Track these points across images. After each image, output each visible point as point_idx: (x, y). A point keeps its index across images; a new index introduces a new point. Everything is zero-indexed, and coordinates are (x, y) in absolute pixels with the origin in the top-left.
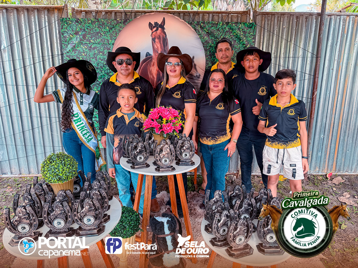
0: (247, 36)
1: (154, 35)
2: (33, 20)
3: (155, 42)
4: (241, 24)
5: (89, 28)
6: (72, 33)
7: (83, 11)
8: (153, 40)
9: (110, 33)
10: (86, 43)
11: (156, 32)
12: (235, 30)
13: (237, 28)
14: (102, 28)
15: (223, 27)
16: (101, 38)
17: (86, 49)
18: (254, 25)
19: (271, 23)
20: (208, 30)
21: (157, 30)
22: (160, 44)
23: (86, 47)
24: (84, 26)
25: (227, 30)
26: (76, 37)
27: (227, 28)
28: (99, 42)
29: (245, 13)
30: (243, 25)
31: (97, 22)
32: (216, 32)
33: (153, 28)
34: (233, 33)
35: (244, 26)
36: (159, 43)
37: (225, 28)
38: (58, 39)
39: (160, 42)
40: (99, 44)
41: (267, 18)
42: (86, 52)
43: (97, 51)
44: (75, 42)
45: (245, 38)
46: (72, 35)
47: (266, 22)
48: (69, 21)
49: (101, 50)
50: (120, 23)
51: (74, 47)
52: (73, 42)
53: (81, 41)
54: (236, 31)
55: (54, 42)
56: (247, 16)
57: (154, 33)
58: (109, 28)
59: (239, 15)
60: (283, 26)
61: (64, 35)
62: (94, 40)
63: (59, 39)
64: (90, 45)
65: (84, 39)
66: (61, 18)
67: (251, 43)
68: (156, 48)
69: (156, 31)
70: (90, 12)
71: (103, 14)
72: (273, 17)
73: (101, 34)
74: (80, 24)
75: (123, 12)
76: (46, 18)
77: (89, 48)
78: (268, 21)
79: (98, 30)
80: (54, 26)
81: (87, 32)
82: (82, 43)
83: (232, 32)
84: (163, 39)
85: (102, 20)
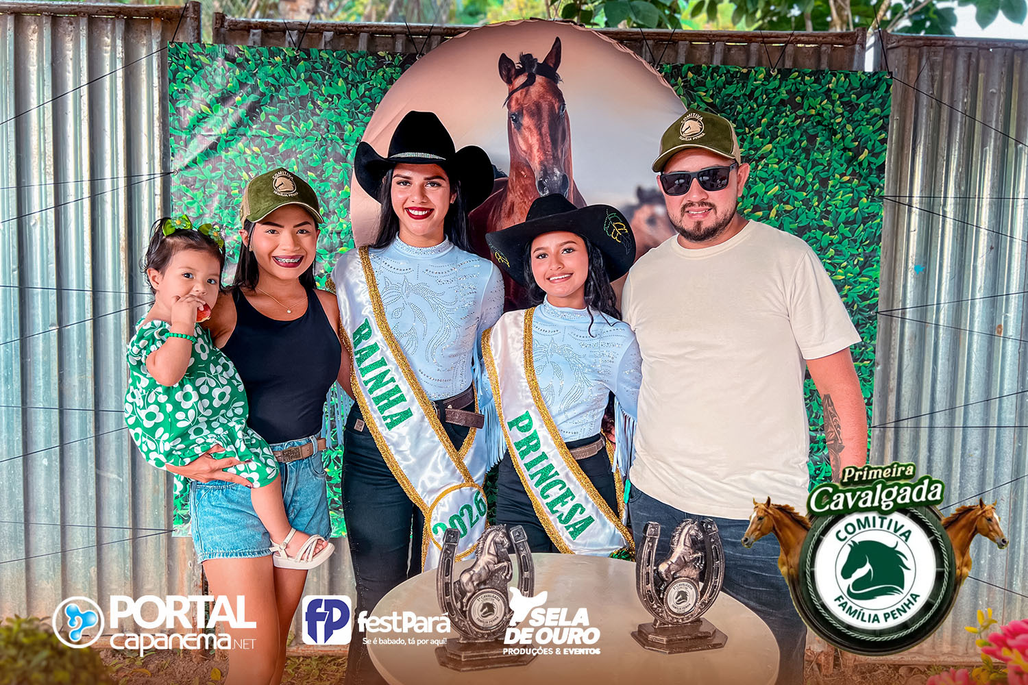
0: (860, 118)
1: (517, 100)
2: (70, 54)
3: (519, 126)
4: (835, 75)
5: (271, 80)
6: (210, 96)
7: (256, 26)
8: (514, 120)
9: (348, 101)
10: (259, 136)
11: (524, 90)
12: (811, 99)
13: (823, 90)
14: (320, 81)
15: (771, 86)
16: (316, 119)
17: (257, 158)
18: (886, 80)
19: (942, 75)
20: (712, 97)
21: (530, 81)
22: (541, 134)
23: (256, 149)
24: (255, 74)
25: (784, 95)
26: (220, 113)
27: (783, 90)
28: (308, 133)
29: (847, 41)
30: (843, 79)
31: (305, 60)
32: (742, 105)
33: (516, 77)
34: (806, 107)
35: (846, 85)
36: (535, 131)
37: (775, 90)
38: (157, 123)
39: (539, 129)
40: (307, 141)
41: (928, 59)
42: (255, 166)
43: (298, 163)
44: (216, 132)
45: (849, 128)
46: (209, 107)
47: (925, 73)
48: (202, 54)
49: (314, 160)
50: (388, 66)
51: (213, 147)
52: (210, 130)
53: (242, 129)
54: (819, 100)
55: (141, 131)
56: (853, 51)
57: (517, 95)
58: (347, 84)
59: (824, 48)
60: (986, 88)
61: (180, 105)
62: (289, 123)
63: (159, 122)
64: (272, 144)
65: (251, 119)
66: (171, 43)
67: (873, 145)
68: (524, 148)
69: (524, 86)
70: (279, 30)
71: (328, 39)
72: (950, 56)
73: (314, 103)
74: (240, 65)
75: (401, 33)
76: (120, 49)
77: (266, 153)
78: (932, 69)
79: (305, 91)
80: (144, 76)
81: (263, 95)
82: (245, 135)
83: (801, 106)
84: (549, 116)
85: (322, 54)
